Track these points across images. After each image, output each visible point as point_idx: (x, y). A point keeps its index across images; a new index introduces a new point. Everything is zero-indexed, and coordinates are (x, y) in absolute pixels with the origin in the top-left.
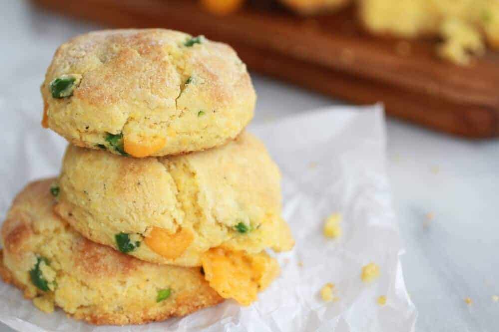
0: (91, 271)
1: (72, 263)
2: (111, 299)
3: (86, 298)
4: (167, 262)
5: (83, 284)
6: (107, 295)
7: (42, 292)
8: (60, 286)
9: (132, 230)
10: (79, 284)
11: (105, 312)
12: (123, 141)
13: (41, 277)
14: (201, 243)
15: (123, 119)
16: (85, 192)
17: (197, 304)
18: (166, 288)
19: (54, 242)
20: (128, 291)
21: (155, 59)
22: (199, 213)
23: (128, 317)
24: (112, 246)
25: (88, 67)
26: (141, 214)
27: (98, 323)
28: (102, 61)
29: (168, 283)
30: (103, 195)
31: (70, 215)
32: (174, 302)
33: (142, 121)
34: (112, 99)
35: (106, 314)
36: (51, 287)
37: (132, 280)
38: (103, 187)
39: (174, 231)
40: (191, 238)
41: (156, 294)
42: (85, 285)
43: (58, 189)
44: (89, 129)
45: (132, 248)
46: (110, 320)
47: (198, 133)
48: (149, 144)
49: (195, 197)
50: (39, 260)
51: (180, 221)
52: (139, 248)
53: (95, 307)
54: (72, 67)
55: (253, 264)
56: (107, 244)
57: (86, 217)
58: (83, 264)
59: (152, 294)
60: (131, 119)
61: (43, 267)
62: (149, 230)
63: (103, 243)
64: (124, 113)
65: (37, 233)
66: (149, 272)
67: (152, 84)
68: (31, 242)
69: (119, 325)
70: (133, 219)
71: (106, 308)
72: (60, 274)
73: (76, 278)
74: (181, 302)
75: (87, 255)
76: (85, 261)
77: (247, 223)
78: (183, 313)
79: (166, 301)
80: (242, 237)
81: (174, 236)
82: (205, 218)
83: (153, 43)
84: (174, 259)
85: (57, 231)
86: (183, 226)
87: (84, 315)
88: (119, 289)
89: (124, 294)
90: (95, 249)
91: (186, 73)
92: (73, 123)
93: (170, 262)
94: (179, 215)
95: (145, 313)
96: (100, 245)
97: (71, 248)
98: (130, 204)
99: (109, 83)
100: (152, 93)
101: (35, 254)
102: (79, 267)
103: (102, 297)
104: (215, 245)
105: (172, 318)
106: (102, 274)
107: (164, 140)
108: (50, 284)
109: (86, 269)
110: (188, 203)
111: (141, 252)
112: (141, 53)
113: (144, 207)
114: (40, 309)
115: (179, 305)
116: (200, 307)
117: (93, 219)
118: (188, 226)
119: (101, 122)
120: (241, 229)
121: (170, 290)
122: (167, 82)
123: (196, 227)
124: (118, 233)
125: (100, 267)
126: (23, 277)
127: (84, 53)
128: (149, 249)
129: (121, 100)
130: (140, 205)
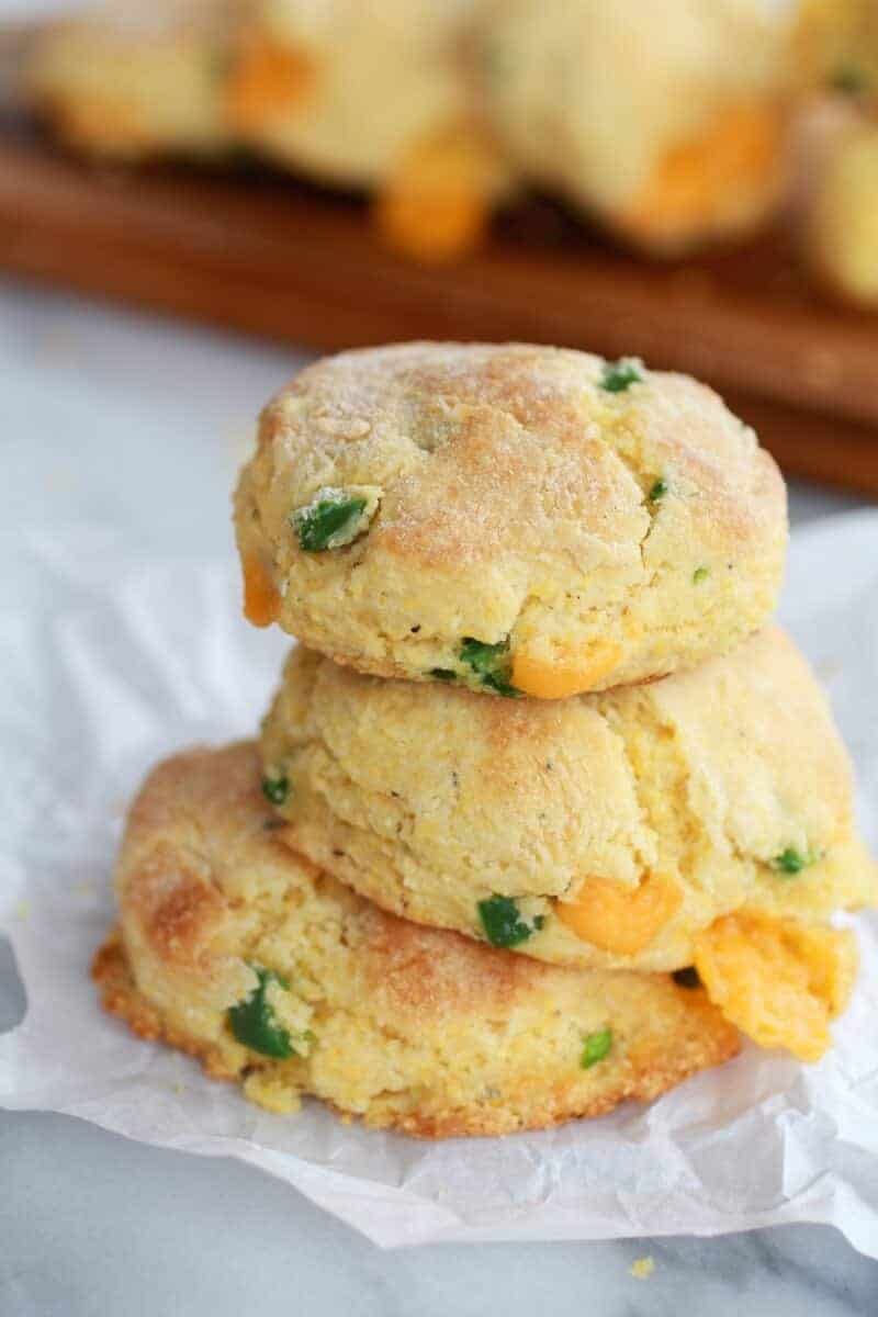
0: (417, 998)
1: (358, 980)
2: (467, 1070)
3: (399, 1072)
4: (615, 965)
5: (389, 1034)
6: (457, 1061)
7: (259, 1058)
8: (324, 1043)
9: (530, 889)
10: (380, 1038)
11: (455, 1105)
12: (511, 658)
13: (272, 1023)
14: (697, 909)
15: (514, 601)
16: (394, 794)
17: (683, 1065)
18: (603, 1029)
19: (294, 927)
20: (513, 1046)
21: (567, 437)
22: (691, 831)
23: (515, 1114)
24: (467, 931)
25: (391, 467)
26: (560, 845)
27: (438, 1133)
28: (422, 447)
29: (605, 1017)
30: (453, 801)
31: (338, 853)
32: (628, 1064)
33: (560, 604)
34: (482, 551)
35: (458, 1110)
36: (301, 1047)
37: (520, 1016)
38: (449, 781)
39: (637, 883)
40: (675, 899)
41: (579, 1048)
42: (395, 1036)
43: (284, 785)
44: (421, 631)
45: (524, 933)
46: (472, 1125)
47: (692, 624)
48: (582, 664)
49: (679, 789)
50: (262, 977)
51: (651, 857)
52: (543, 933)
53: (425, 1092)
54: (340, 464)
55: (807, 949)
56: (451, 926)
57: (392, 860)
58: (392, 982)
59: (572, 1048)
60: (531, 600)
61: (275, 994)
62: (578, 886)
63: (441, 923)
64: (514, 586)
65: (237, 904)
66: (559, 992)
67: (577, 505)
68: (225, 930)
69: (494, 1135)
70: (538, 858)
71: (459, 1095)
72: (321, 1011)
73: (372, 1019)
74: (644, 1064)
75: (397, 958)
76: (395, 975)
77: (802, 849)
78: (652, 1093)
79: (607, 1063)
80: (790, 882)
81: (634, 896)
82: (708, 845)
83: (546, 391)
84: (632, 955)
85: (293, 895)
86: (654, 871)
87: (394, 1114)
88: (489, 1041)
89: (503, 1054)
90: (416, 941)
91: (649, 469)
92: (368, 618)
93: (625, 962)
94: (646, 841)
95: (558, 1099)
96: (427, 929)
97: (344, 941)
98: (533, 823)
99: (465, 508)
100: (583, 529)
101: (247, 960)
102: (381, 992)
103: (445, 1065)
104: (726, 910)
105: (626, 1107)
106: (447, 1004)
107: (617, 648)
108: (297, 1038)
109: (404, 997)
110: (662, 807)
111: (551, 943)
112: (520, 418)
113: (567, 829)
114: (260, 1105)
115: (642, 1073)
116: (690, 1073)
117: (418, 864)
118: (666, 867)
119: (457, 613)
120: (789, 864)
121: (609, 1033)
122: (614, 496)
123: (687, 865)
124: (486, 896)
125: (437, 989)
126: (205, 1022)
127: (364, 427)
128: (570, 934)
129: (504, 553)
130: (559, 823)
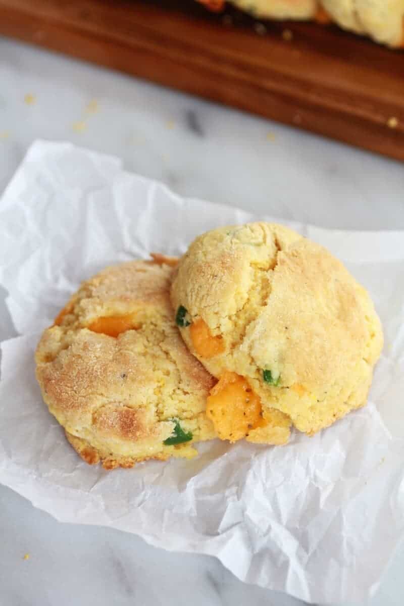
4: (195, 354)
9: (189, 309)
39: (215, 335)
40: (222, 350)
45: (183, 324)
51: (224, 330)
52: (186, 328)
62: (197, 318)
77: (275, 375)
80: (264, 384)
81: (212, 338)
84: (202, 356)
86: (223, 336)
93: (198, 357)
94: (226, 325)
98: (196, 286)
110: (241, 322)
111: (186, 333)
113: (203, 296)
120: (266, 376)
123: (234, 345)
128: (190, 334)
130: (203, 292)
